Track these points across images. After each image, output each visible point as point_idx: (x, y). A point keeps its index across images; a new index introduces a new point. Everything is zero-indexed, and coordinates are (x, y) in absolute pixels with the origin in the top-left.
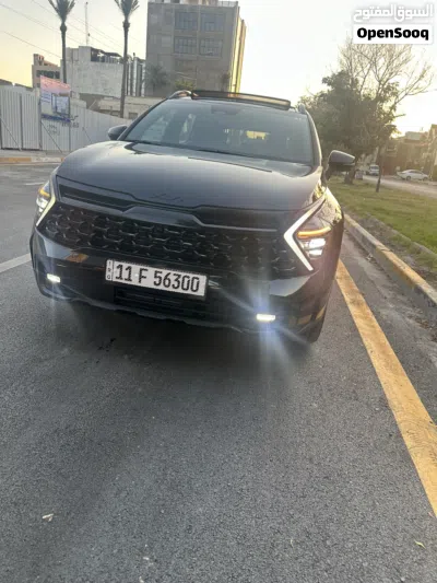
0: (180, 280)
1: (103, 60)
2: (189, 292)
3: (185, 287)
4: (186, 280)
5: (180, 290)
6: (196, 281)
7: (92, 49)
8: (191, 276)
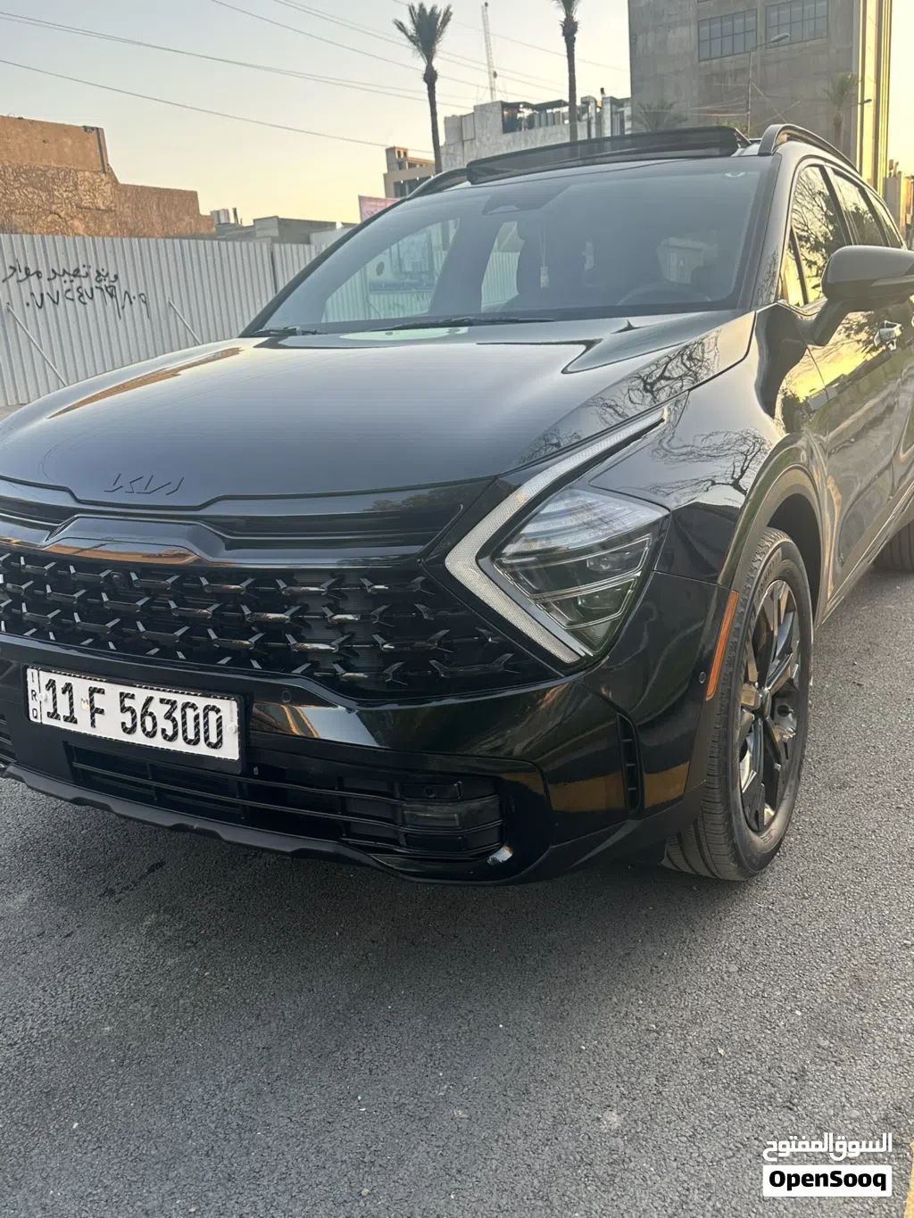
0: (177, 715)
1: (530, 123)
2: (202, 749)
3: (191, 736)
4: (190, 713)
5: (179, 745)
6: (213, 716)
7: (505, 105)
8: (202, 702)
